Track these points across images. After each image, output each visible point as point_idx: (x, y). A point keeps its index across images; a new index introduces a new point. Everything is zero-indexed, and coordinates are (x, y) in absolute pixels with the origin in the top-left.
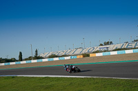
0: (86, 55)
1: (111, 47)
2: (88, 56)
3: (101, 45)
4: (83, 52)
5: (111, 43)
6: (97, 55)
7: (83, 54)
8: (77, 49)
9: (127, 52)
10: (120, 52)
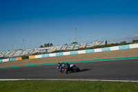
0: (25, 57)
1: (51, 49)
2: (27, 58)
3: (42, 47)
4: (23, 54)
5: (51, 44)
6: (37, 57)
7: (22, 56)
8: (16, 51)
9: (65, 54)
10: (59, 54)
